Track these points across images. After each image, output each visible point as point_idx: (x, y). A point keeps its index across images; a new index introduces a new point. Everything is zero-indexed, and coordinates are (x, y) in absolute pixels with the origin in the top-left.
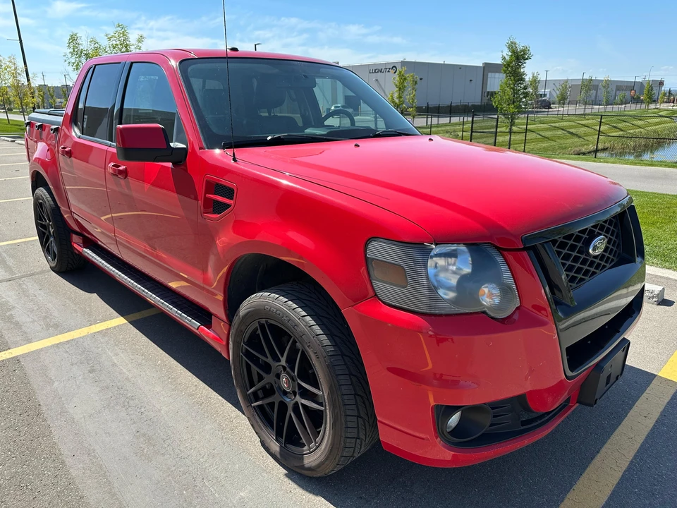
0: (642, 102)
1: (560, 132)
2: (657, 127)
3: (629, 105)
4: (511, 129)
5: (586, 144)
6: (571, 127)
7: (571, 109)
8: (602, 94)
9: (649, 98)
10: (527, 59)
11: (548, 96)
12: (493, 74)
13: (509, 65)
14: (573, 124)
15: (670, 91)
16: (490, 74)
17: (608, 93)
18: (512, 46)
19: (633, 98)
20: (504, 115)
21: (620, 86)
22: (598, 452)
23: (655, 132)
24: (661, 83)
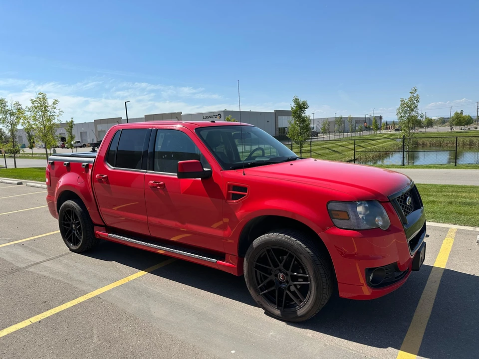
0: (372, 129)
1: (327, 151)
2: (383, 144)
3: (365, 131)
4: (301, 150)
5: (344, 157)
6: (333, 147)
7: (331, 137)
8: (348, 126)
9: (376, 127)
10: (306, 108)
11: (315, 129)
12: (281, 117)
13: (296, 112)
14: (334, 145)
15: (386, 123)
16: (279, 117)
17: (352, 125)
18: (296, 101)
19: (366, 127)
20: (296, 142)
21: (358, 121)
22: (420, 298)
23: (383, 147)
24: (381, 118)
